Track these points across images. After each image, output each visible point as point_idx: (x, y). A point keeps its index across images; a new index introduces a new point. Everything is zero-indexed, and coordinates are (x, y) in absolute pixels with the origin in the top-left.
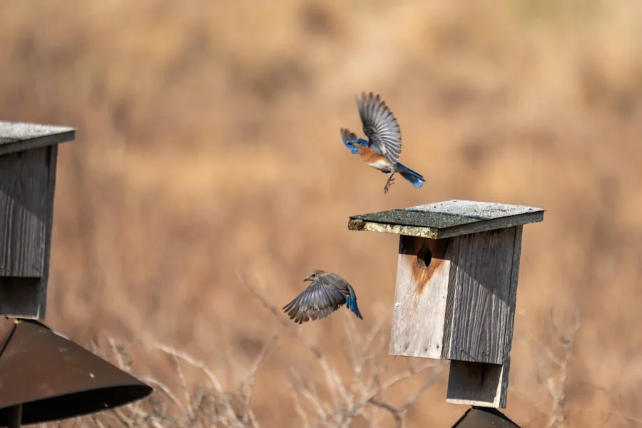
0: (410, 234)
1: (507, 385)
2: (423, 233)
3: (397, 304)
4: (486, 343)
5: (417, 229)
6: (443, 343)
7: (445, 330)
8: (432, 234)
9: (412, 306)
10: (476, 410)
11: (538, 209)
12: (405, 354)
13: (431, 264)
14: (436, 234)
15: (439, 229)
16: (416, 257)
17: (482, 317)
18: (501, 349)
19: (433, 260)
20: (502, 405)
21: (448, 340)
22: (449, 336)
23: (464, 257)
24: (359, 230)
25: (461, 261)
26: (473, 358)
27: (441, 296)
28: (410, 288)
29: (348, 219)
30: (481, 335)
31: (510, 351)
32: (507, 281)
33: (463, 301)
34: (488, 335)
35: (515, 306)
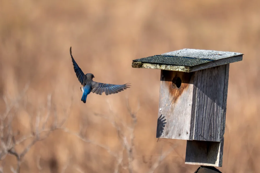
0: (172, 70)
1: (222, 153)
2: (180, 69)
3: (161, 109)
4: (212, 131)
5: (176, 67)
6: (190, 131)
7: (191, 123)
8: (186, 69)
9: (170, 110)
10: (203, 168)
11: (239, 54)
12: (166, 137)
13: (181, 86)
14: (188, 69)
15: (190, 67)
16: (172, 82)
17: (209, 116)
18: (219, 133)
19: (182, 84)
20: (220, 165)
21: (193, 129)
22: (193, 127)
23: (200, 82)
24: (139, 67)
25: (199, 84)
26: (205, 139)
27: (188, 104)
28: (168, 100)
29: (132, 62)
30: (209, 125)
31: (223, 134)
32: (222, 94)
33: (200, 107)
34: (213, 126)
35: (226, 108)
